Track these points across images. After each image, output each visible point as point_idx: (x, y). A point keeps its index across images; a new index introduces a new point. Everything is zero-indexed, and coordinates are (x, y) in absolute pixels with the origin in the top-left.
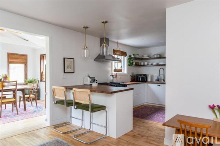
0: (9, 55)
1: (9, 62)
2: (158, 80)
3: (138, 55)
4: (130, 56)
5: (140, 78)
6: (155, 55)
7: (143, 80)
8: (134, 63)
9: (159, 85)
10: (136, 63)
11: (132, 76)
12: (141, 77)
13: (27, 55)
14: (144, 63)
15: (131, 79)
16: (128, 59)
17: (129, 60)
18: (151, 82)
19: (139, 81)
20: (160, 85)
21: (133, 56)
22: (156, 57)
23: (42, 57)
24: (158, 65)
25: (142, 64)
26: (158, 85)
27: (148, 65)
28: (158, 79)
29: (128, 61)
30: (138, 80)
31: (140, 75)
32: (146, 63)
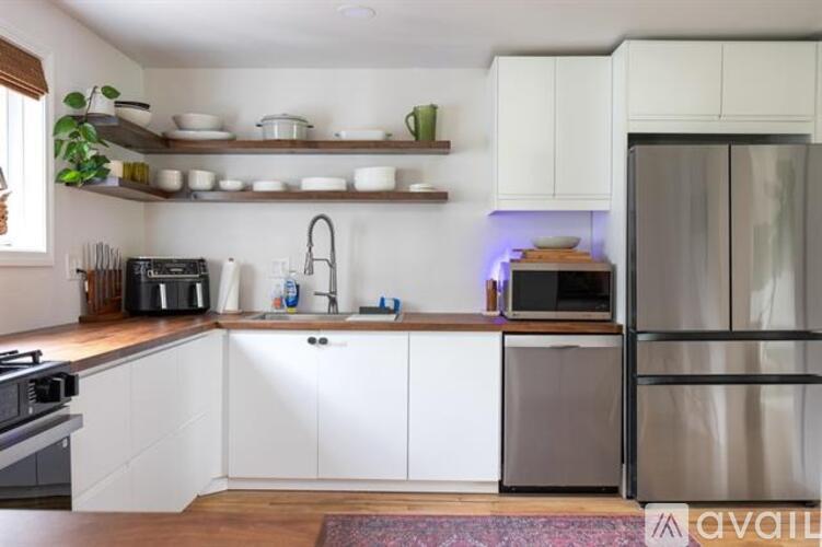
2: (293, 304)
3: (145, 106)
4: (76, 99)
5: (162, 287)
6: (272, 118)
7: (184, 305)
8: (116, 168)
9: (318, 336)
10: (126, 166)
11: (88, 275)
12: (168, 283)
14: (185, 179)
15: (86, 296)
16: (60, 125)
17: (64, 135)
18: (242, 314)
19: (156, 314)
20: (324, 341)
21: (101, 106)
22: (277, 133)
24: (291, 195)
25: (172, 179)
26: (312, 341)
27: (215, 188)
28: (292, 294)
29: (58, 143)
30: (145, 305)
31: (160, 265)
32: (201, 180)
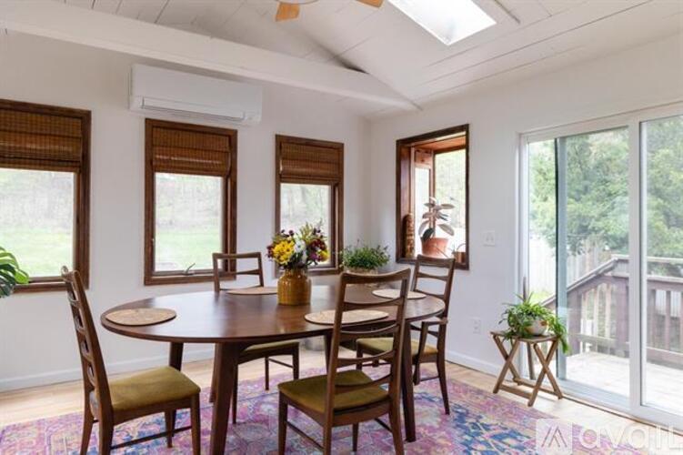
0: (281, 147)
1: (281, 177)
13: (342, 145)
23: (404, 151)
